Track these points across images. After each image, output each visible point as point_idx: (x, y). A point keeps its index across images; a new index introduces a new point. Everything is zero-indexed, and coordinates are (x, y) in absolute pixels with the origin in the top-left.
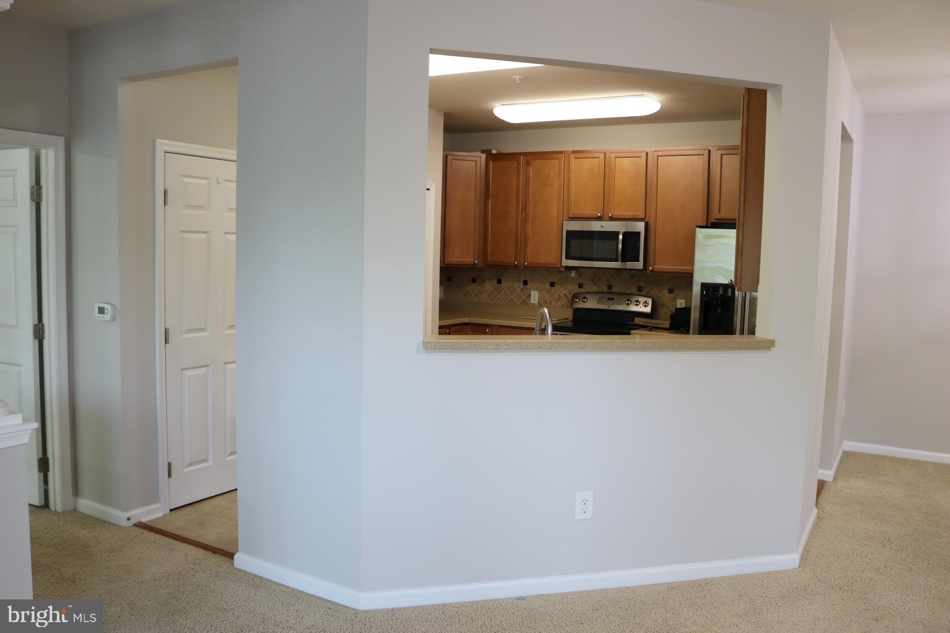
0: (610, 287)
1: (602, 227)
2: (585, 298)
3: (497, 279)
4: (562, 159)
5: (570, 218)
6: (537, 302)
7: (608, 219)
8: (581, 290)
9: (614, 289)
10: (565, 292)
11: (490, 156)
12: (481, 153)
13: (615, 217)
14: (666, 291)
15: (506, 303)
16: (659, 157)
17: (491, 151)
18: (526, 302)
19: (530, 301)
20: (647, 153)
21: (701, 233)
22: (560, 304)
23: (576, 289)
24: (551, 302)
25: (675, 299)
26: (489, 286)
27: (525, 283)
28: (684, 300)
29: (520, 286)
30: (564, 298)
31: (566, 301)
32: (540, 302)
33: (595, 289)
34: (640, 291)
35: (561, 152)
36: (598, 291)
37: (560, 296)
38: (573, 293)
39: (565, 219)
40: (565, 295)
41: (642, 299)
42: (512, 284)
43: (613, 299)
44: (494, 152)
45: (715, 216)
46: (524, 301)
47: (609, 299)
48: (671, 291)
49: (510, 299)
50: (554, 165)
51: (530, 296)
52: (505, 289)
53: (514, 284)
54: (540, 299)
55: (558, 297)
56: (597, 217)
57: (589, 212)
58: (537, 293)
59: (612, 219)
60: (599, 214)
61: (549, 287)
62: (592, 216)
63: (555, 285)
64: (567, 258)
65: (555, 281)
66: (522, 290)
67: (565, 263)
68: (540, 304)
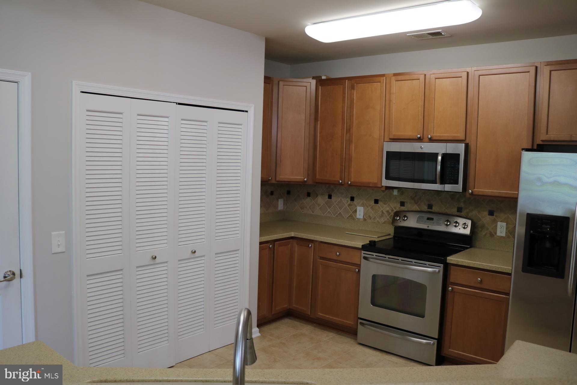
0: (430, 206)
1: (421, 148)
2: (405, 216)
3: (328, 194)
4: (383, 82)
5: (391, 139)
6: (362, 218)
7: (428, 141)
8: (403, 208)
9: (435, 209)
10: (388, 209)
11: (320, 82)
12: (312, 79)
13: (434, 138)
14: (486, 213)
15: (335, 216)
16: (480, 76)
17: (321, 77)
18: (352, 217)
19: (356, 216)
20: (468, 73)
21: (527, 156)
22: (382, 220)
23: (397, 207)
24: (375, 218)
25: (495, 222)
26: (321, 200)
27: (352, 199)
28: (506, 223)
29: (348, 201)
30: (387, 215)
31: (388, 217)
32: (365, 217)
33: (415, 207)
34: (460, 211)
35: (383, 75)
36: (419, 210)
37: (383, 212)
38: (395, 211)
39: (386, 140)
40: (388, 212)
41: (461, 221)
42: (341, 199)
43: (432, 219)
44: (323, 78)
45: (542, 137)
46: (351, 216)
47: (428, 219)
48: (491, 213)
49: (338, 213)
50: (376, 89)
51: (356, 211)
52: (335, 204)
53: (342, 199)
54: (365, 214)
55: (381, 213)
56: (417, 138)
57: (409, 132)
58: (362, 208)
59: (431, 140)
60: (419, 136)
61: (374, 204)
62: (411, 138)
63: (379, 202)
64: (387, 178)
65: (378, 199)
66: (349, 205)
67: (386, 183)
68: (365, 219)
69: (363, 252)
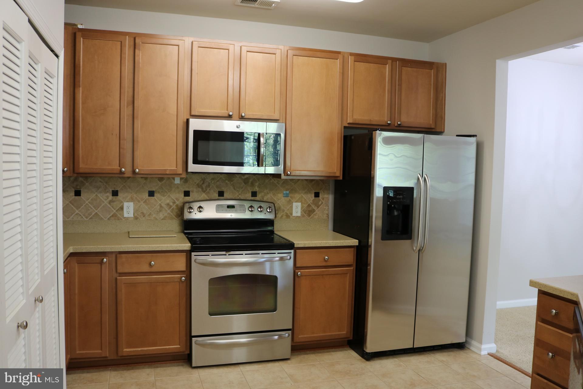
0: (221, 193)
2: (201, 208)
3: (74, 190)
6: (132, 216)
8: (188, 199)
9: (227, 195)
10: (168, 201)
11: (73, 31)
14: (281, 196)
15: (88, 219)
18: (117, 216)
19: (122, 215)
21: (381, 136)
22: (161, 216)
23: (180, 198)
24: (150, 214)
25: (290, 203)
27: (115, 193)
28: (300, 203)
29: (108, 197)
30: (167, 209)
31: (169, 211)
32: (136, 215)
34: (255, 195)
36: (208, 198)
37: (161, 206)
38: (177, 203)
40: (168, 204)
42: (96, 195)
43: (233, 207)
44: (81, 26)
46: (114, 216)
47: (228, 207)
49: (93, 214)
51: (122, 208)
52: (87, 202)
53: (99, 195)
54: (135, 211)
55: (159, 207)
58: (131, 204)
61: (147, 197)
63: (155, 195)
64: (196, 162)
65: (154, 190)
66: (111, 202)
68: (136, 218)
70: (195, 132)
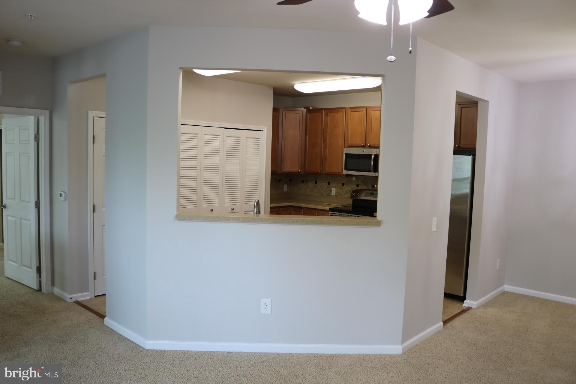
0: (373, 187)
1: (363, 151)
2: (358, 193)
3: (314, 181)
4: (344, 112)
5: (348, 146)
7: (368, 147)
8: (358, 188)
10: (349, 189)
11: (308, 110)
12: (304, 109)
13: (371, 146)
17: (309, 107)
18: (329, 195)
19: (331, 194)
22: (347, 196)
23: (355, 188)
24: (342, 195)
26: (311, 185)
27: (329, 183)
29: (326, 185)
31: (349, 194)
32: (336, 194)
33: (365, 188)
35: (344, 108)
36: (367, 189)
38: (353, 190)
39: (346, 146)
40: (349, 191)
43: (373, 194)
44: (311, 108)
46: (328, 194)
47: (371, 194)
49: (321, 192)
50: (340, 116)
51: (331, 191)
52: (319, 187)
53: (323, 184)
55: (346, 191)
56: (361, 145)
57: (358, 142)
58: (335, 189)
60: (363, 144)
61: (341, 186)
62: (359, 145)
63: (345, 185)
64: (346, 169)
65: (344, 183)
66: (327, 187)
67: (345, 172)
68: (336, 196)
69: (330, 212)
70: (346, 154)
